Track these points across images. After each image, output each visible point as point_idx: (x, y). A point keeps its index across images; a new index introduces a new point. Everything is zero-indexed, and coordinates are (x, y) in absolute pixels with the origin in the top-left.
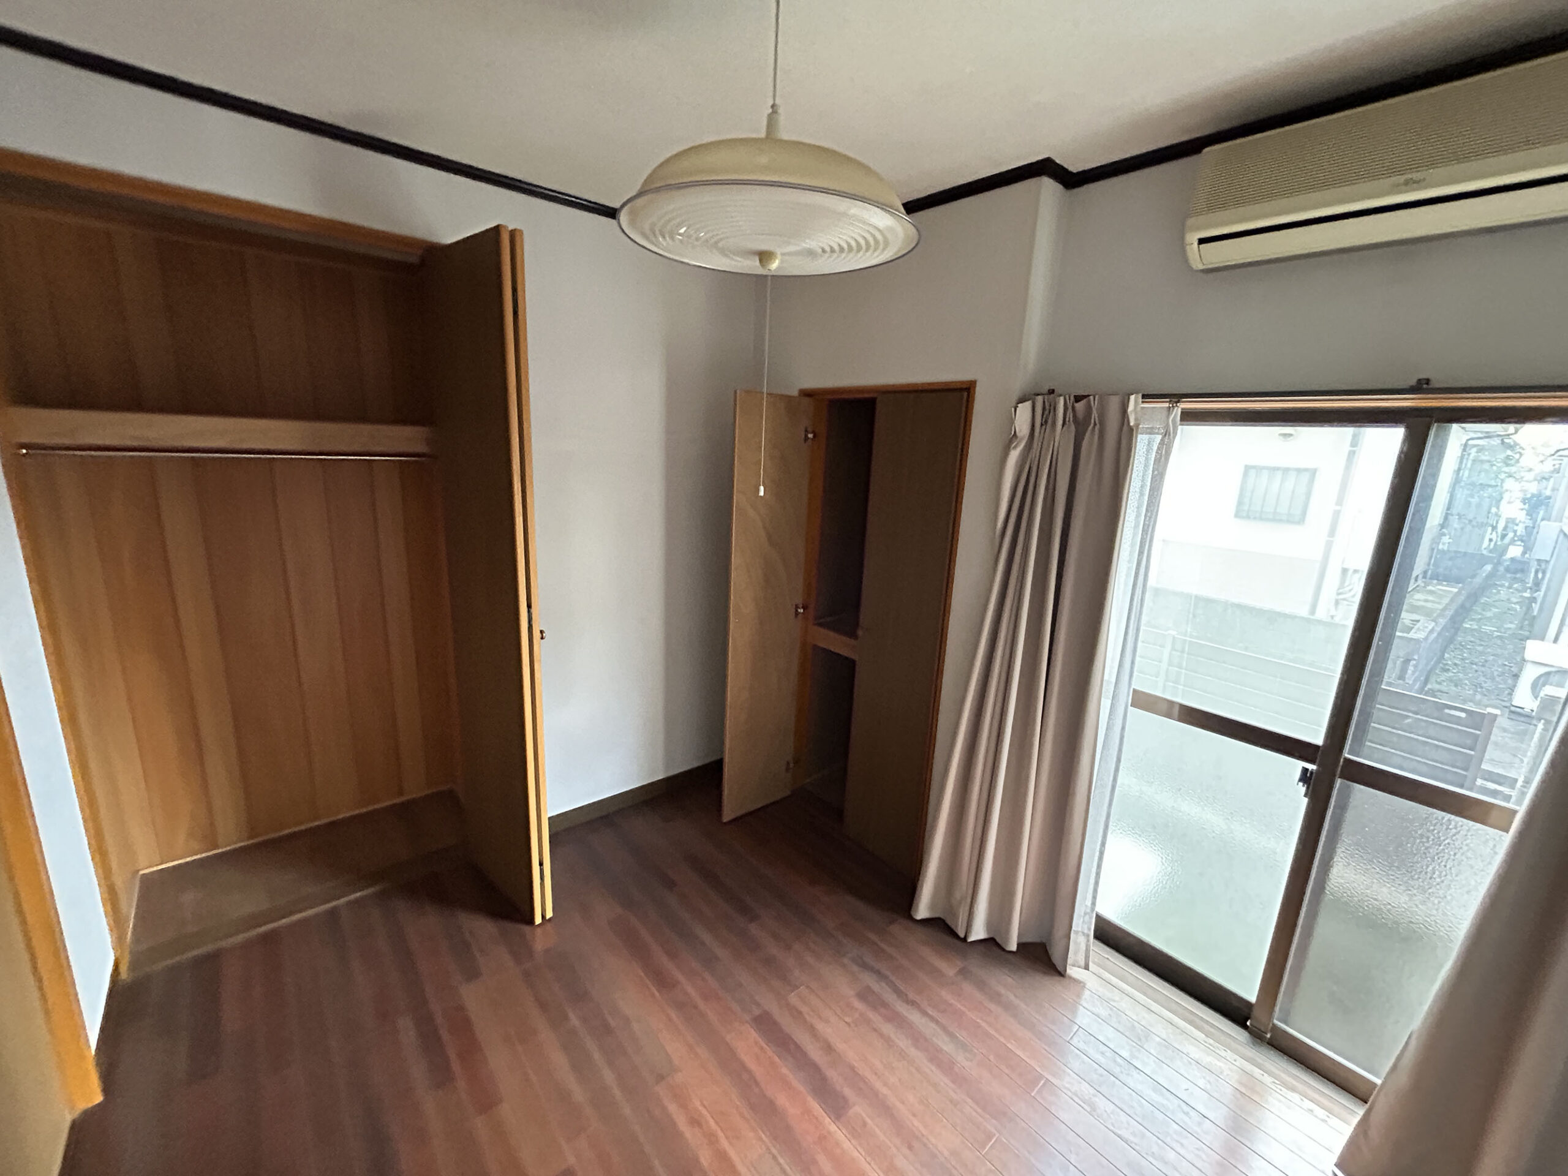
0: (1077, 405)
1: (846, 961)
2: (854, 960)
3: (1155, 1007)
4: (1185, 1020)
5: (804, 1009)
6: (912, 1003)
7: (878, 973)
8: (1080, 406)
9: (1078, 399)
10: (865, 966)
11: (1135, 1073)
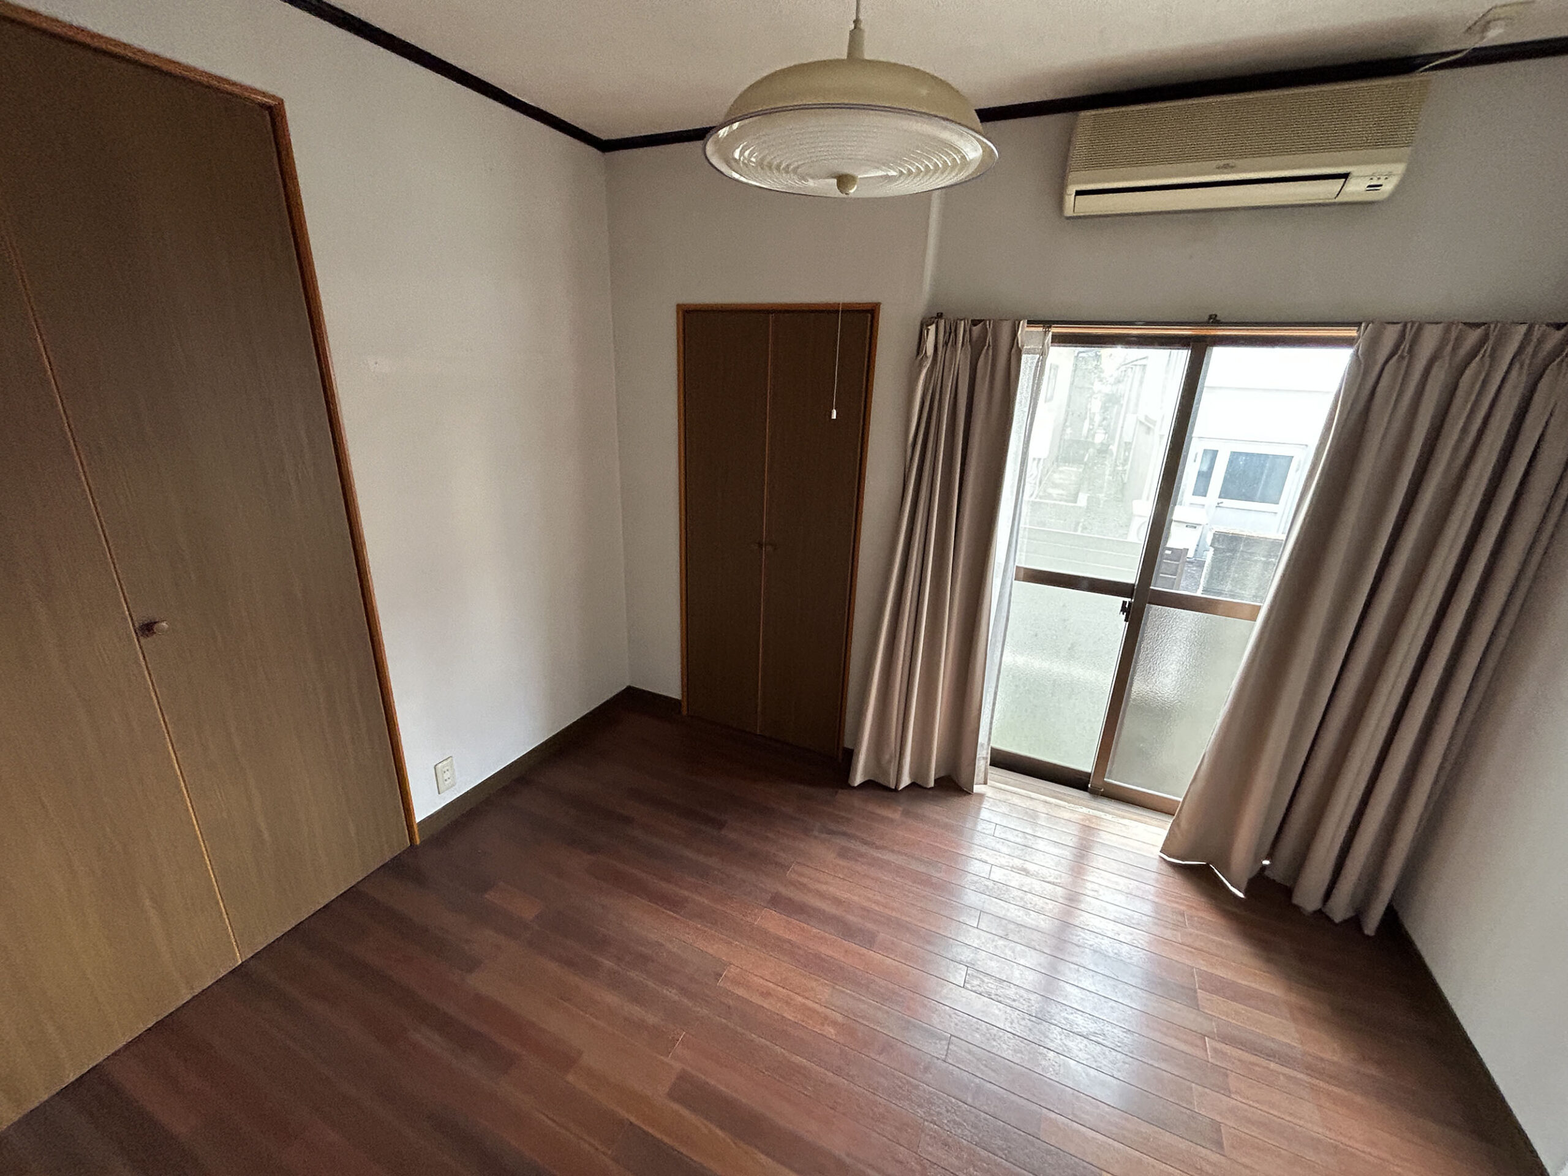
0: (974, 328)
1: (816, 833)
2: (821, 831)
3: (1033, 795)
4: (1053, 797)
5: (805, 880)
6: (883, 848)
7: (844, 834)
8: (976, 329)
9: (975, 323)
10: (831, 832)
11: (1039, 841)
